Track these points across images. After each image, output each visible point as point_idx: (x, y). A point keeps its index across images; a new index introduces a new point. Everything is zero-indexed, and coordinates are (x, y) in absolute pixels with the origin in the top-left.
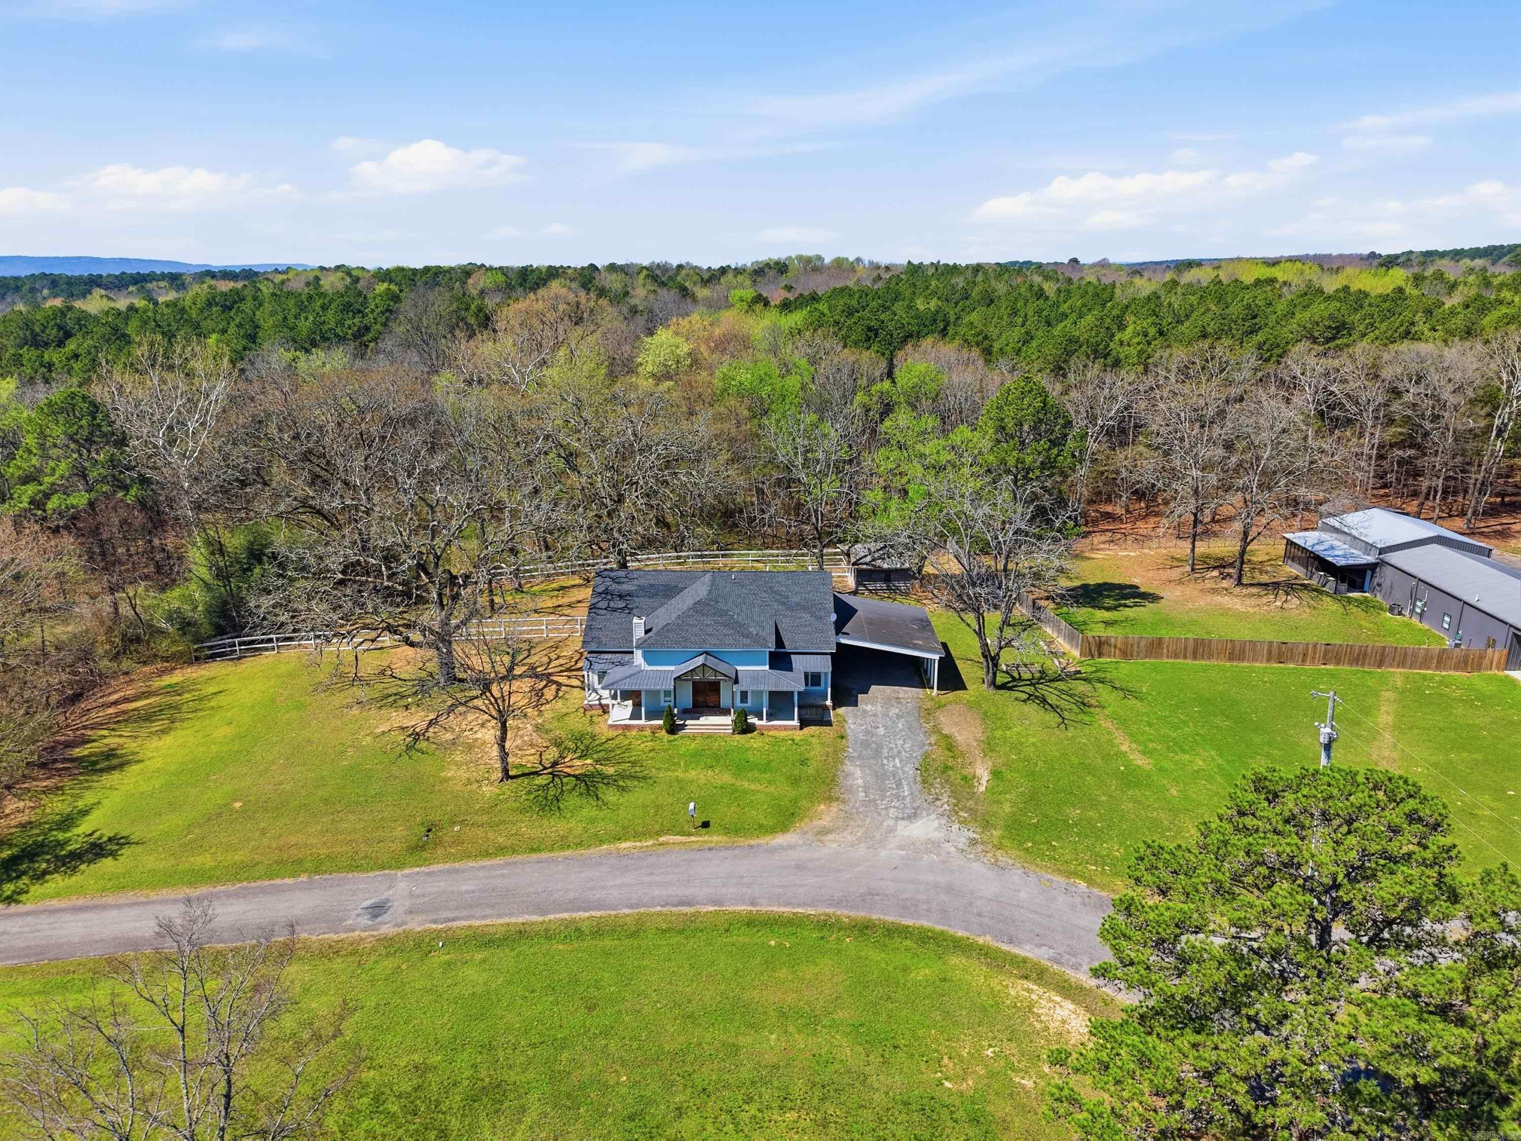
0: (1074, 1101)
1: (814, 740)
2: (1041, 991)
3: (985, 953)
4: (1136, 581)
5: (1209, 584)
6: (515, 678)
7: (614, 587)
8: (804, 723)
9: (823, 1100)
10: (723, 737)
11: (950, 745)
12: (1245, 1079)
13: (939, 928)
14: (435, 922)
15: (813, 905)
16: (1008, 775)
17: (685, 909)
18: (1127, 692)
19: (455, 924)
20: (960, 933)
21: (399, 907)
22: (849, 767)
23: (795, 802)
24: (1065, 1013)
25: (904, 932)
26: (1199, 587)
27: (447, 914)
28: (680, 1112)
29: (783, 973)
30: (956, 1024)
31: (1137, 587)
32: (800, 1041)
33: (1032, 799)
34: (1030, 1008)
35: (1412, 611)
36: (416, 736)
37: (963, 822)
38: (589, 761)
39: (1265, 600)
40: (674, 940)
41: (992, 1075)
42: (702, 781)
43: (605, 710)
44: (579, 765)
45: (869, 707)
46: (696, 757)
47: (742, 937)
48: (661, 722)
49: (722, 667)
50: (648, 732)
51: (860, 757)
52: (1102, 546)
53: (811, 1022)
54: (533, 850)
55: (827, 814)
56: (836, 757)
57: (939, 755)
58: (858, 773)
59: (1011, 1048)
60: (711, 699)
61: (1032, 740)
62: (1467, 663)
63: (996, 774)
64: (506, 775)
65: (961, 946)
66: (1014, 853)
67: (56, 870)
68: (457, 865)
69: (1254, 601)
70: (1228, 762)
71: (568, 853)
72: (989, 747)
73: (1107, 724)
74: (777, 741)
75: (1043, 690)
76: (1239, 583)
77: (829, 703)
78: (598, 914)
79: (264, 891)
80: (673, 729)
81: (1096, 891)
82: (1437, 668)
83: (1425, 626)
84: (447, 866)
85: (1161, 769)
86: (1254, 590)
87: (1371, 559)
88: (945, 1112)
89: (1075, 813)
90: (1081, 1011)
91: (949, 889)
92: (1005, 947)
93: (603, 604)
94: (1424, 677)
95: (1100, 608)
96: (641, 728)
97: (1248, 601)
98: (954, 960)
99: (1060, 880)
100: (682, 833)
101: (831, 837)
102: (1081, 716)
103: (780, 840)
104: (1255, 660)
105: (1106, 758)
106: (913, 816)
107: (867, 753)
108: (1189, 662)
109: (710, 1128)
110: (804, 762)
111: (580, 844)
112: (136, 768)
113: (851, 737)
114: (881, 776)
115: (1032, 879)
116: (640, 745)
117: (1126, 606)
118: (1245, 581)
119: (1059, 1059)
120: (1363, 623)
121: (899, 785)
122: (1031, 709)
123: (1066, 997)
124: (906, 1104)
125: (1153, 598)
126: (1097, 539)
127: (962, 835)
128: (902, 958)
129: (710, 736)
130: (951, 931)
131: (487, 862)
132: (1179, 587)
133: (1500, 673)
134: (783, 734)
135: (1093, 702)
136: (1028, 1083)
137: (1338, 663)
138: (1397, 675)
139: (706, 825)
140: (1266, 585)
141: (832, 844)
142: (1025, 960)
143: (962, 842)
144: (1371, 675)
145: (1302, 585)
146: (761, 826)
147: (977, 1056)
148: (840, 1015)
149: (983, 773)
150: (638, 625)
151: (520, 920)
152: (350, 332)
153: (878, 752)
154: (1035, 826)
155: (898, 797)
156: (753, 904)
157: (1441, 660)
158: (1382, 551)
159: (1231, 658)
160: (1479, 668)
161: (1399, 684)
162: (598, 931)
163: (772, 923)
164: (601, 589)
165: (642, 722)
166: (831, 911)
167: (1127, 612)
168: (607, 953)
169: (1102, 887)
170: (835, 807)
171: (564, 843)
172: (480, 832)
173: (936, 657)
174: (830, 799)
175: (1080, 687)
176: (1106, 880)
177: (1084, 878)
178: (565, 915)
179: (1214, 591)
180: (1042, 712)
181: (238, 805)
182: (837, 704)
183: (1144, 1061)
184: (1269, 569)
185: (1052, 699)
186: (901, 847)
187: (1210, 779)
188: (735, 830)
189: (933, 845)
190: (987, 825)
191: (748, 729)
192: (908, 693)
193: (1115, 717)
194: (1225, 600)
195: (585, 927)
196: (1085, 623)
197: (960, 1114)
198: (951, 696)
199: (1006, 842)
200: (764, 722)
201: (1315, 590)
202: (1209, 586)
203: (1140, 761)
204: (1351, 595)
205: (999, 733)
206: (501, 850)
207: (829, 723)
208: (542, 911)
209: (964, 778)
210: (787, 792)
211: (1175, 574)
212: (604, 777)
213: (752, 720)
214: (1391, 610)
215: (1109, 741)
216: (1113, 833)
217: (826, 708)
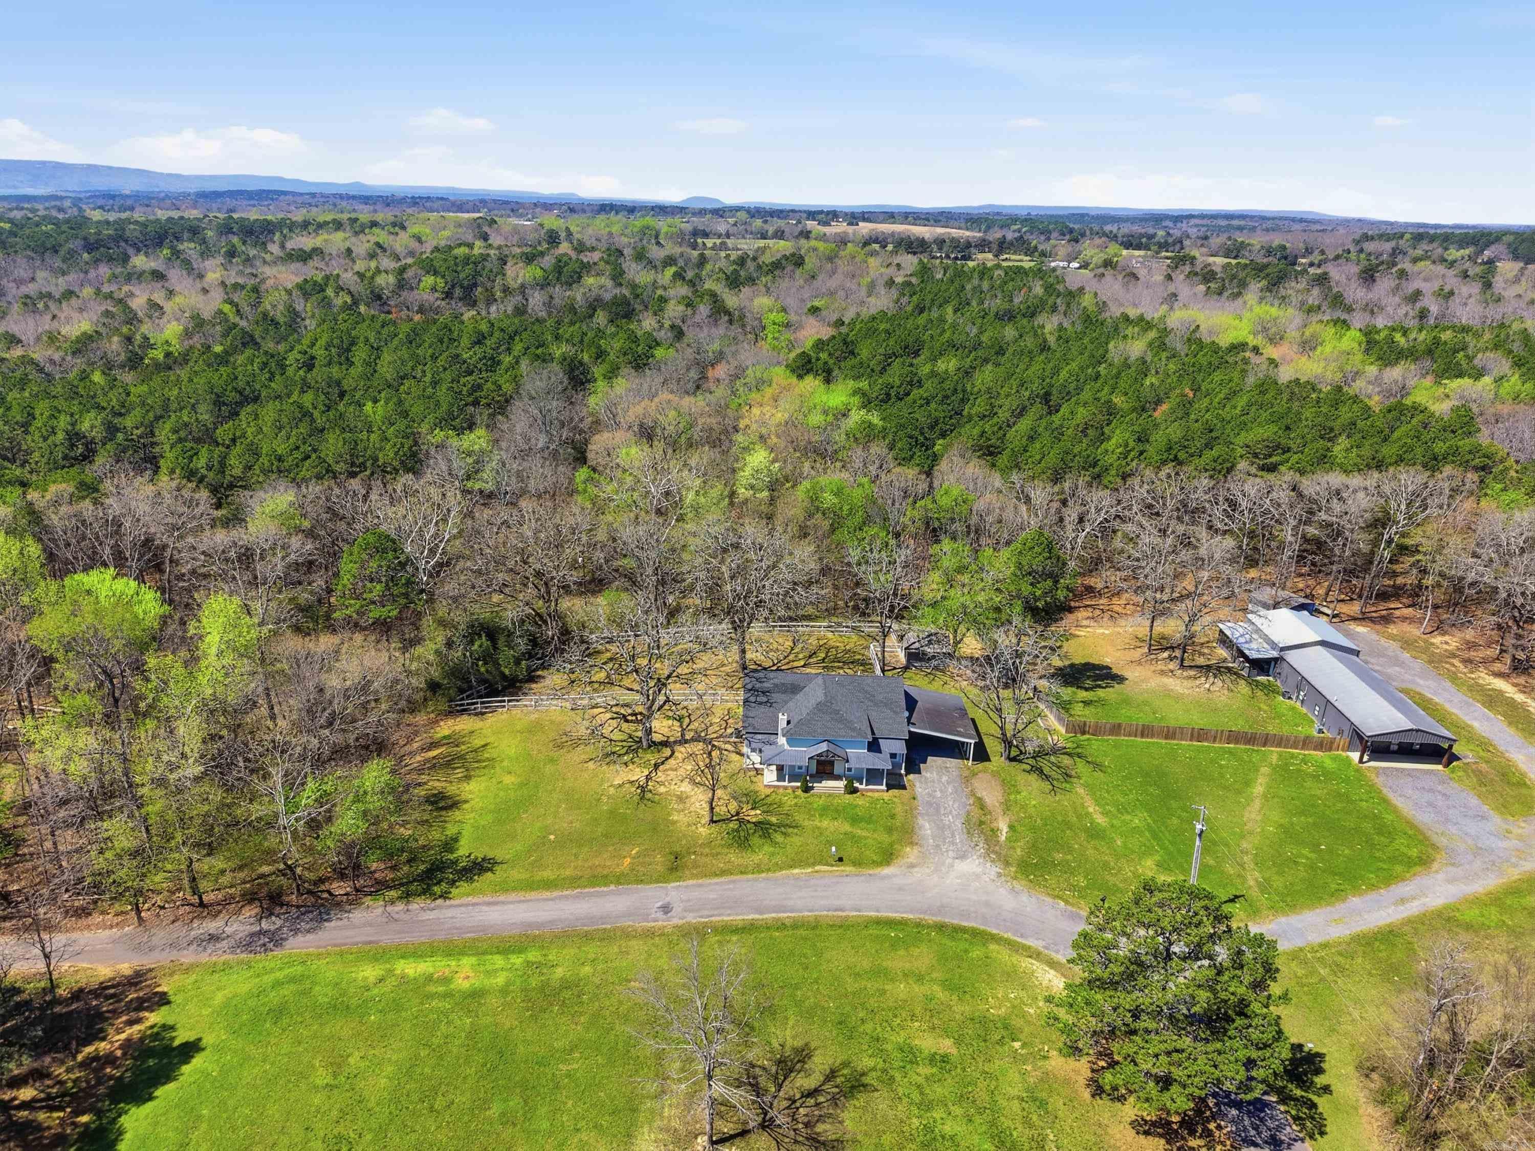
0: (1056, 1019)
1: (895, 800)
2: (1038, 964)
3: (1009, 943)
4: (1107, 661)
5: (1161, 666)
6: (686, 742)
7: (758, 685)
8: (890, 787)
9: (932, 1017)
10: (839, 796)
11: (981, 804)
12: (1130, 1011)
13: (982, 928)
14: (702, 917)
15: (911, 912)
16: (1019, 828)
17: (840, 913)
18: (1097, 766)
19: (713, 919)
20: (994, 931)
21: (677, 908)
22: (920, 821)
23: (891, 845)
24: (1051, 977)
25: (964, 930)
26: (1153, 668)
27: (706, 913)
28: (863, 1021)
29: (902, 952)
30: (995, 981)
31: (1108, 668)
32: (916, 988)
33: (1034, 847)
34: (1033, 972)
35: (1298, 697)
36: (643, 789)
37: (993, 861)
38: (758, 812)
39: (1198, 682)
40: (838, 932)
41: (1014, 1007)
42: (832, 829)
43: (758, 772)
44: (755, 815)
45: (928, 775)
46: (824, 811)
47: (873, 931)
48: (799, 784)
49: (838, 751)
50: (790, 791)
51: (927, 815)
52: (1085, 623)
53: (920, 979)
54: (742, 873)
55: (911, 854)
56: (911, 812)
57: (976, 813)
58: (927, 825)
59: (1023, 994)
60: (828, 768)
61: (1034, 802)
62: (1323, 745)
63: (1011, 827)
64: (712, 821)
65: (994, 938)
66: (1024, 882)
67: (460, 879)
68: (700, 881)
69: (1190, 683)
70: (1154, 821)
71: (764, 875)
72: (1007, 807)
73: (1081, 791)
74: (874, 802)
75: (1043, 763)
76: (1182, 666)
77: (903, 772)
78: (792, 915)
79: (591, 895)
80: (807, 789)
81: (1069, 908)
82: (1302, 749)
83: (1304, 710)
84: (695, 882)
85: (1112, 826)
86: (1192, 673)
87: (1275, 654)
88: (991, 1024)
89: (1059, 856)
90: (1059, 975)
91: (987, 904)
92: (1019, 940)
93: (752, 699)
94: (1293, 756)
95: (1081, 688)
96: (786, 788)
97: (1185, 683)
98: (993, 947)
99: (1049, 900)
100: (827, 864)
101: (916, 869)
102: (1064, 785)
103: (887, 871)
104: (1182, 739)
105: (1079, 817)
106: (962, 857)
107: (931, 810)
108: (1139, 739)
109: (879, 1029)
110: (893, 816)
111: (769, 870)
112: (465, 806)
113: (919, 798)
114: (942, 828)
115: (1033, 900)
116: (789, 801)
117: (1100, 686)
118: (1186, 663)
119: (1049, 1000)
120: (1262, 705)
121: (953, 835)
122: (1033, 778)
123: (1052, 968)
124: (972, 1019)
125: (1120, 679)
126: (1081, 614)
127: (993, 870)
128: (963, 945)
129: (830, 795)
130: (989, 929)
131: (716, 880)
132: (1139, 668)
133: (1344, 754)
134: (876, 795)
135: (1073, 773)
136: (1032, 1011)
137: (1236, 743)
138: (1274, 753)
139: (841, 860)
140: (1202, 667)
141: (918, 873)
142: (1029, 947)
143: (993, 875)
144: (1256, 753)
145: (1227, 668)
146: (874, 861)
147: (1007, 998)
148: (934, 975)
149: (1003, 826)
150: (783, 719)
151: (750, 917)
152: (465, 389)
153: (937, 810)
154: (1036, 865)
155: (953, 843)
156: (878, 911)
157: (1306, 743)
158: (1283, 649)
159: (1166, 738)
160: (1330, 749)
161: (1274, 762)
162: (796, 925)
163: (890, 923)
164: (749, 686)
165: (786, 784)
166: (922, 916)
167: (1101, 693)
168: (805, 939)
169: (1072, 905)
170: (916, 850)
171: (758, 869)
172: (707, 860)
173: (973, 741)
174: (912, 844)
175: (1066, 761)
176: (1075, 901)
177: (1063, 900)
178: (774, 915)
179: (1162, 673)
180: (1040, 781)
181: (552, 837)
182: (908, 772)
183: (1088, 1003)
184: (1206, 651)
185: (1046, 770)
186: (957, 878)
187: (1141, 833)
188: (857, 863)
189: (977, 877)
190: (1007, 864)
191: (855, 791)
192: (952, 763)
193: (1086, 786)
194: (1169, 681)
195: (787, 922)
196: (1070, 702)
197: (999, 1025)
198: (981, 766)
199: (1019, 875)
200: (863, 787)
201: (1235, 674)
202: (1159, 667)
203: (1100, 820)
204: (1259, 678)
205: (1012, 797)
206: (723, 873)
207: (904, 787)
208: (761, 913)
209: (992, 830)
210: (885, 838)
211: (1137, 654)
212: (771, 824)
213: (856, 785)
214: (1284, 696)
215: (1082, 804)
216: (1081, 870)
217: (901, 775)
